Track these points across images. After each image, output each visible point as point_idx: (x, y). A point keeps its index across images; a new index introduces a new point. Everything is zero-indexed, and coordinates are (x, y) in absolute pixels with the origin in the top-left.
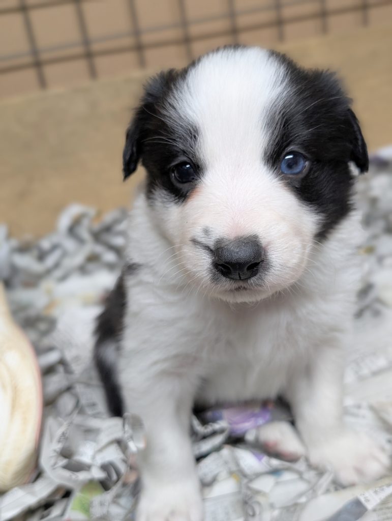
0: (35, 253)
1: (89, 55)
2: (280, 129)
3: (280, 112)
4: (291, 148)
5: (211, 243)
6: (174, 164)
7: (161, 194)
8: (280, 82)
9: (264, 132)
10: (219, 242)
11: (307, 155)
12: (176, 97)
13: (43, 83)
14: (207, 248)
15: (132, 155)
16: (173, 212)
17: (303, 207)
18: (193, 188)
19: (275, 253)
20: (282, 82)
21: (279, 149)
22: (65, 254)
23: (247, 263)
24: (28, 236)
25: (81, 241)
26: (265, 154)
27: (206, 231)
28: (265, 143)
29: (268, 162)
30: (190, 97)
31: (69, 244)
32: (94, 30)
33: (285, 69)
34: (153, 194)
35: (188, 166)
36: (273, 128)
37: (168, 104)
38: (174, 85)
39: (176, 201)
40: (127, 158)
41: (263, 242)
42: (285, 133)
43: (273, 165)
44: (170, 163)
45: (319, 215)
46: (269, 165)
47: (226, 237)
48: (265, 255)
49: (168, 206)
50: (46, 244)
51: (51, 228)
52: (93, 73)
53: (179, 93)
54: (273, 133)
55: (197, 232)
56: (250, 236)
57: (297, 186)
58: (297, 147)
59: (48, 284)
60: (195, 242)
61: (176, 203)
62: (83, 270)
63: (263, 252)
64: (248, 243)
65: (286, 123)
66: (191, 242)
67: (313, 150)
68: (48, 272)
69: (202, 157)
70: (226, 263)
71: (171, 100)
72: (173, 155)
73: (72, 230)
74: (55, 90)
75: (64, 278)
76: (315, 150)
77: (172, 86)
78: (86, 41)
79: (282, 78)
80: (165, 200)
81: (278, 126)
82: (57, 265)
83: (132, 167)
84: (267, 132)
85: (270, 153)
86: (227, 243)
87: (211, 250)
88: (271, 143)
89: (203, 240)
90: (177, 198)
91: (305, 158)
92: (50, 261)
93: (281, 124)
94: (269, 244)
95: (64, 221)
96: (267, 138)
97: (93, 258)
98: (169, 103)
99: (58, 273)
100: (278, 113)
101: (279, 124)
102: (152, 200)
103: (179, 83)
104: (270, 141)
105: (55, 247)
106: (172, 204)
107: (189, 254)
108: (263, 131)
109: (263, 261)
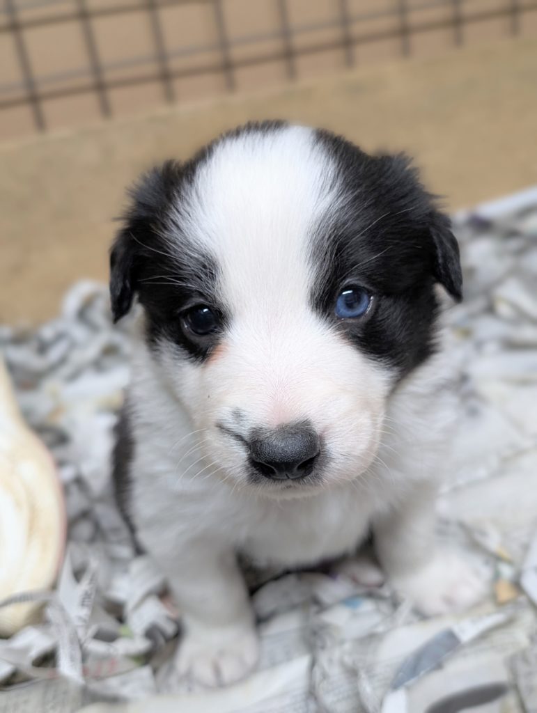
0: (34, 344)
1: (100, 87)
2: (331, 260)
3: (330, 237)
4: (347, 281)
5: (245, 431)
6: (185, 307)
7: (168, 348)
8: (329, 188)
9: (310, 265)
10: (256, 432)
11: (371, 288)
12: (182, 210)
13: (40, 123)
14: (239, 437)
15: (124, 289)
16: (189, 374)
17: (370, 362)
18: (215, 344)
19: (336, 440)
20: (332, 187)
21: (332, 287)
22: (73, 345)
23: (297, 461)
24: (24, 323)
25: (94, 328)
26: (312, 295)
27: (237, 414)
28: (311, 280)
29: (317, 307)
30: (202, 214)
31: (79, 332)
32: (108, 53)
33: (336, 164)
34: (159, 345)
35: (205, 310)
36: (321, 260)
37: (171, 223)
38: (179, 192)
39: (192, 359)
40: (118, 293)
41: (317, 428)
42: (338, 265)
43: (324, 311)
44: (181, 306)
45: (392, 371)
46: (318, 310)
47: (266, 426)
48: (323, 445)
49: (181, 365)
50: (47, 333)
51: (53, 312)
52: (106, 109)
53: (186, 205)
54: (321, 266)
55: (224, 413)
56: (298, 423)
57: (359, 335)
58: (357, 278)
59: (52, 385)
60: (221, 427)
61: (192, 362)
62: (98, 365)
63: (319, 443)
64: (296, 433)
65: (339, 250)
66: (217, 429)
67: (379, 280)
68: (53, 369)
69: (224, 301)
70: (268, 463)
71: (175, 216)
72: (185, 295)
73: (83, 314)
74: (57, 133)
75: (74, 377)
76: (383, 279)
77: (176, 194)
78: (96, 68)
79: (331, 181)
80: (176, 357)
81: (328, 257)
82: (63, 361)
83: (125, 304)
84: (313, 265)
85: (319, 294)
86: (268, 434)
87: (246, 442)
88: (319, 281)
89: (232, 426)
90: (193, 355)
91: (370, 293)
92: (55, 354)
93: (332, 253)
94: (326, 428)
95: (72, 302)
96: (314, 275)
97: (110, 351)
98: (172, 220)
99: (66, 370)
100: (327, 237)
101: (329, 254)
102: (157, 353)
103: (184, 189)
104: (317, 278)
105: (60, 337)
106: (186, 363)
107: (216, 445)
108: (309, 263)
109: (318, 454)
